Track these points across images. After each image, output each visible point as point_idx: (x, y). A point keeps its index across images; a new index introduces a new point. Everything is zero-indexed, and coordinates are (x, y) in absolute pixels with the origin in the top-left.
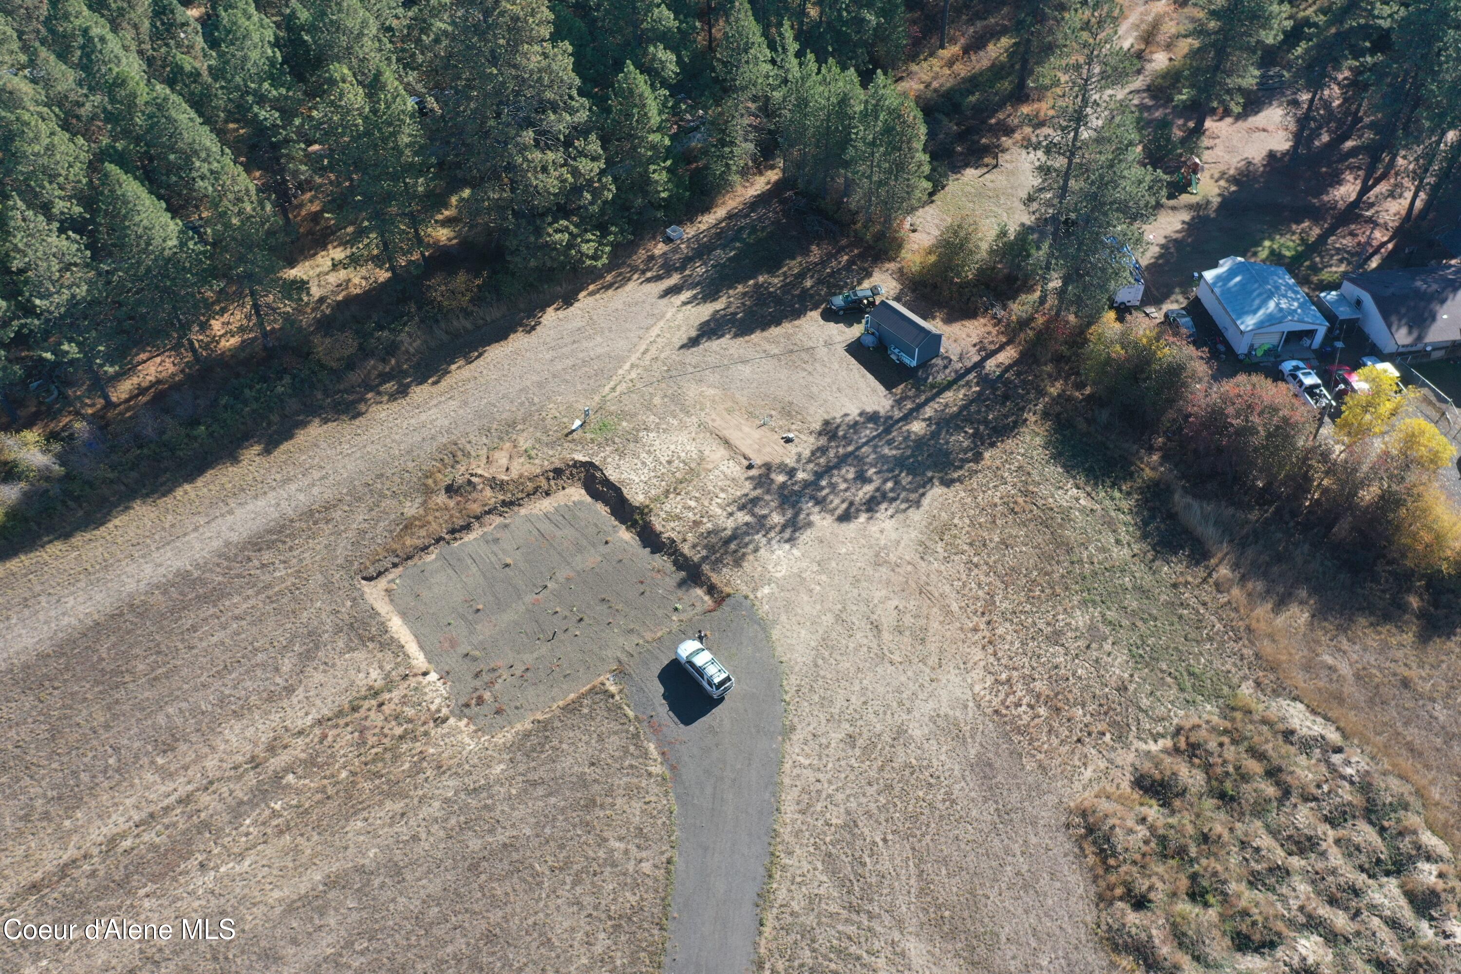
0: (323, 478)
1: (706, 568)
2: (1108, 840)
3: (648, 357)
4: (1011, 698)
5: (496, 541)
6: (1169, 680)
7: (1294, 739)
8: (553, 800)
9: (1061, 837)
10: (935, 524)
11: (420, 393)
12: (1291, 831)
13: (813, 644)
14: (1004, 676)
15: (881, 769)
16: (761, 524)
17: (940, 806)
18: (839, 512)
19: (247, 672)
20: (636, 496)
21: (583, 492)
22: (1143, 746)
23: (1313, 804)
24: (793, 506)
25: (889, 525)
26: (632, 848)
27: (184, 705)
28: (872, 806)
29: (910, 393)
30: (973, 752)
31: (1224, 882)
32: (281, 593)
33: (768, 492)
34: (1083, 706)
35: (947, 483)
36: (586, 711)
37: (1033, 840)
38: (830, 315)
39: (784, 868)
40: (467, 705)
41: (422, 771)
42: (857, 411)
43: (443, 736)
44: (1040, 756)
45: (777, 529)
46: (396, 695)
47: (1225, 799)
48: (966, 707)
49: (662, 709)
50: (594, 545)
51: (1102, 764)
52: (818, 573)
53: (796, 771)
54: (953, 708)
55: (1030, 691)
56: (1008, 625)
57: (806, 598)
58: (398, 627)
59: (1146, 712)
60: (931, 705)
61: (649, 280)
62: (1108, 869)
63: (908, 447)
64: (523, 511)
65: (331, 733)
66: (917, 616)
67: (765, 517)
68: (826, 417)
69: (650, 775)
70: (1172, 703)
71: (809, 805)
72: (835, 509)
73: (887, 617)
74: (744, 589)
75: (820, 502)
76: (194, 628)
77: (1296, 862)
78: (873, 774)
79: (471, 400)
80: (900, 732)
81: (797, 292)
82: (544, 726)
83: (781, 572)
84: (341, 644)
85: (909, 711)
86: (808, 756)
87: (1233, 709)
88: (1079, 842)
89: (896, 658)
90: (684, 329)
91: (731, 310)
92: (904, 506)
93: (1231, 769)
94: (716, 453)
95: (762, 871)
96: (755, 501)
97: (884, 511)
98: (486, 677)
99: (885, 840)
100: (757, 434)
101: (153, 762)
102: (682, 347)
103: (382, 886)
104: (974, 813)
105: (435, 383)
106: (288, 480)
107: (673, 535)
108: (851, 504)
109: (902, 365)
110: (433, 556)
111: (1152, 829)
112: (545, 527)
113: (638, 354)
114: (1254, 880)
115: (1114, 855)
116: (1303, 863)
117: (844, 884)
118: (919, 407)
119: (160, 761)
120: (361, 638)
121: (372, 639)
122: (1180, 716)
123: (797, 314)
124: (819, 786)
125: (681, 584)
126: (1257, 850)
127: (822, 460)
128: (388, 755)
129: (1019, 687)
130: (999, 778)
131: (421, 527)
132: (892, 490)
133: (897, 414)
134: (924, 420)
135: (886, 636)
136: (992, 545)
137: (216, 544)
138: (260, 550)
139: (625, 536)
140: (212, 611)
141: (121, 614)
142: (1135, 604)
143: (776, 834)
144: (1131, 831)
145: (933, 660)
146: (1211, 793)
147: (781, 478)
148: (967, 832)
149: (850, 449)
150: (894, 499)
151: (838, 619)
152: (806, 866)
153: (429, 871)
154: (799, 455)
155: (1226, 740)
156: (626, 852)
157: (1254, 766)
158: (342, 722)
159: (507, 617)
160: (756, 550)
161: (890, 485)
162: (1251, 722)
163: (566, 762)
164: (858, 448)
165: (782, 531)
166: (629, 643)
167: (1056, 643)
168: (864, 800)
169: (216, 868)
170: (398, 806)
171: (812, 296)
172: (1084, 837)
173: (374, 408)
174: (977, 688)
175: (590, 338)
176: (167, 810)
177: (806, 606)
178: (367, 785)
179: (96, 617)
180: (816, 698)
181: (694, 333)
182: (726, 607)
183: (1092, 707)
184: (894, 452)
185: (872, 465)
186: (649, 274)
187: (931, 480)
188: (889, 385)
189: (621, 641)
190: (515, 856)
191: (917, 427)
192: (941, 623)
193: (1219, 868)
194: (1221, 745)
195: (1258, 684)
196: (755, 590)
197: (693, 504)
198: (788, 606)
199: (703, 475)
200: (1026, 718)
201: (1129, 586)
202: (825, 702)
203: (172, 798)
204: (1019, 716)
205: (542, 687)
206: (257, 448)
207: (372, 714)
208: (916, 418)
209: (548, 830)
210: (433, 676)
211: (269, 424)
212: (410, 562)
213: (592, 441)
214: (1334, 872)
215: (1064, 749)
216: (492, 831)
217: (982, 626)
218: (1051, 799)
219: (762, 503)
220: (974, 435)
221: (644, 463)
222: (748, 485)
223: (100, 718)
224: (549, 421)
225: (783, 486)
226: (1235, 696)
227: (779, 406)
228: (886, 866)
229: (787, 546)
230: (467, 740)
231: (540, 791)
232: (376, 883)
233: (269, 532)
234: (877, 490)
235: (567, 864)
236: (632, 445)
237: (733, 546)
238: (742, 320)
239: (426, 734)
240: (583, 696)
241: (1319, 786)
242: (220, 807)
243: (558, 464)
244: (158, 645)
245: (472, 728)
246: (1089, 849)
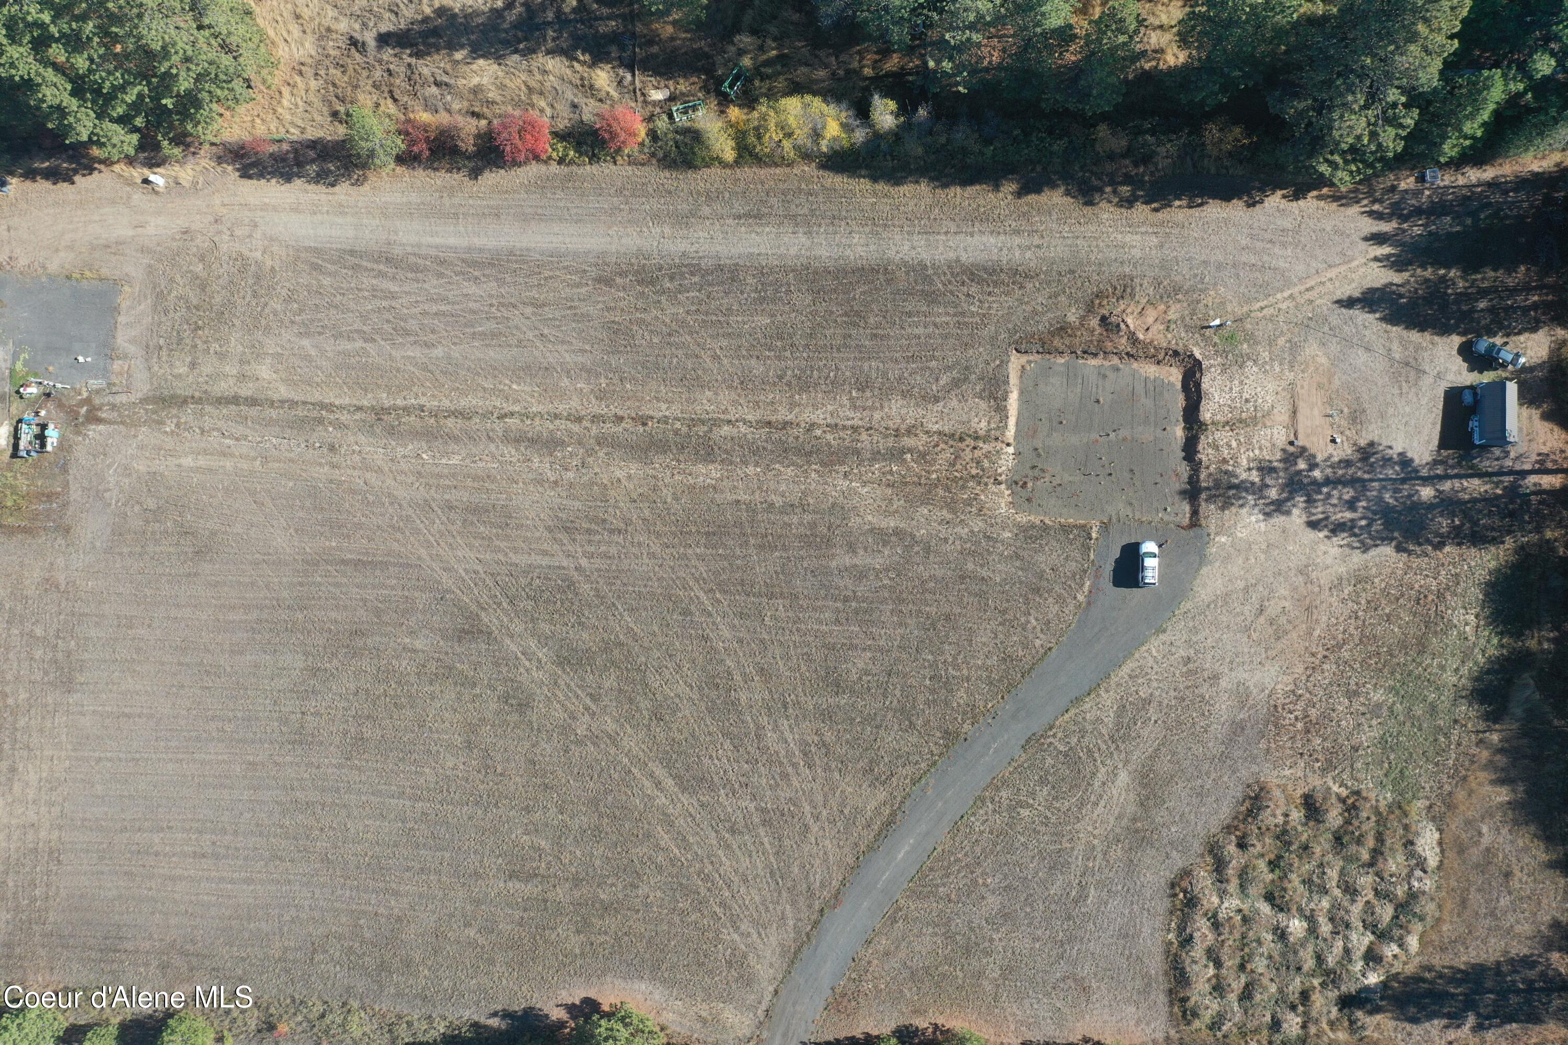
0: (1038, 246)
1: (1203, 496)
2: (1259, 809)
3: (1308, 296)
4: (1291, 706)
5: (1105, 376)
6: (1386, 765)
7: (1409, 847)
8: (1020, 573)
9: (1240, 788)
10: (1363, 572)
11: (1141, 211)
12: (1351, 881)
13: (1218, 592)
14: (1300, 692)
15: (1188, 687)
16: (1259, 490)
17: (1198, 728)
18: (1313, 518)
19: (922, 369)
20: (1206, 414)
21: (1180, 377)
22: (1331, 783)
23: (1378, 880)
24: (1291, 492)
25: (1335, 551)
26: (1039, 628)
27: (881, 365)
28: (1166, 701)
29: (1451, 462)
30: (1241, 716)
31: (1291, 871)
32: (965, 324)
33: (1286, 469)
34: (1324, 740)
35: (1399, 549)
36: (1071, 536)
37: (1225, 779)
38: (1466, 351)
39: (1098, 695)
40: (1016, 483)
41: (971, 505)
42: (1400, 450)
43: (993, 493)
44: (1273, 745)
45: (1268, 501)
46: (986, 447)
47: (1338, 840)
48: (1263, 691)
49: (1109, 567)
50: (1156, 425)
51: (1300, 774)
52: (1263, 552)
53: (1146, 654)
54: (1255, 686)
55: (1305, 710)
56: (1334, 666)
57: (1240, 562)
58: (1013, 399)
59: (1353, 769)
60: (1246, 675)
61: (1371, 214)
62: (1245, 819)
63: (1404, 503)
64: (1135, 365)
65: (942, 446)
66: (1289, 622)
67: (1267, 486)
68: (1376, 439)
69: (1075, 598)
70: (1373, 777)
71: (1136, 676)
72: (1314, 514)
73: (1273, 609)
74: (1212, 529)
75: (1310, 501)
76: (909, 314)
77: (1337, 892)
78: (1181, 687)
79: (1167, 246)
80: (1215, 678)
81: (1464, 308)
82: (1045, 528)
83: (1242, 533)
84: (978, 388)
85: (1231, 670)
86: (1158, 651)
87: (1400, 807)
88: (1247, 797)
89: (1255, 636)
90: (1354, 285)
91: (1402, 290)
92: (1357, 545)
93: (1357, 834)
94: (1281, 415)
95: (1087, 688)
96: (1272, 470)
97: (1342, 539)
98: (1036, 472)
99: (1156, 722)
100: (1319, 420)
101: (850, 392)
102: (1339, 302)
103: (917, 553)
104: (1210, 744)
105: (1156, 210)
106: (1017, 232)
107: (1204, 458)
108: (1327, 518)
109: (1471, 434)
110: (1063, 361)
111: (1286, 823)
112: (1140, 389)
113: (1302, 288)
114: (1307, 882)
115: (1255, 818)
116: (1340, 895)
117: (1118, 725)
118: (1447, 477)
119: (854, 394)
120: (991, 393)
121: (995, 399)
122: (1368, 786)
123: (1444, 330)
124: (1149, 671)
125: (1183, 493)
126: (1324, 873)
127: (1340, 472)
128: (961, 483)
129: (1301, 705)
130: (1241, 739)
131: (1070, 336)
132: (1361, 528)
133: (1424, 472)
134: (1437, 490)
135: (1262, 620)
136: (1380, 612)
137: (952, 255)
138: (972, 281)
139: (1179, 432)
140: (924, 308)
141: (878, 272)
142: (1420, 712)
143: (1108, 676)
144: (1274, 816)
145: (1272, 653)
146: (1334, 833)
147: (1302, 465)
148: (1198, 750)
149: (1366, 476)
150: (1355, 535)
151: (1246, 590)
152: (1109, 703)
153: (942, 563)
154: (1331, 456)
155: (1373, 818)
156: (1034, 628)
157: (1371, 842)
158: (951, 442)
159: (1074, 440)
160: (1242, 506)
161: (1363, 523)
162: (1400, 821)
163: (1041, 558)
164: (1372, 480)
165: (1267, 505)
166: (1125, 511)
167: (1349, 698)
168: (1164, 695)
169: (851, 481)
170: (949, 516)
171: (1472, 320)
172: (1251, 798)
173: (1103, 204)
174: (1279, 686)
175: (1284, 245)
176: (844, 428)
177: (1235, 568)
178: (941, 492)
179: (864, 262)
180: (1191, 624)
181: (1357, 294)
182: (1192, 533)
183: (1328, 744)
184: (1391, 501)
185: (1368, 500)
186: (1376, 207)
187: (1392, 539)
188: (1444, 443)
189: (1121, 506)
190: (984, 587)
191: (1426, 493)
192: (1299, 636)
193: (1296, 865)
194: (1368, 818)
195: (1430, 807)
196: (1217, 534)
197: (1234, 444)
198: (1227, 559)
199: (1260, 425)
200: (1287, 722)
201: (1430, 699)
202: (1195, 630)
203: (850, 423)
204: (1285, 718)
205: (1060, 502)
206: (1014, 187)
207: (968, 450)
208: (1434, 485)
209: (1007, 587)
210: (1011, 450)
211: (1033, 170)
212: (1048, 356)
213: (1215, 345)
214: (1347, 912)
215: (1288, 752)
216: (982, 566)
217: (1319, 656)
218: (1255, 768)
219: (1274, 475)
220: (1455, 528)
221: (1231, 389)
222: (1279, 455)
223: (838, 341)
224: (1201, 306)
225: (1299, 472)
226: (1409, 802)
227: (1355, 406)
228: (1145, 733)
229: (1261, 517)
230: (1003, 505)
231: (1018, 564)
232: (916, 549)
233: (985, 269)
234: (1352, 520)
235: (1004, 612)
236: (1236, 367)
237: (1231, 492)
238: (1402, 306)
239: (986, 484)
240: (1075, 526)
241: (1391, 876)
242: (869, 446)
243: (1180, 349)
244: (887, 311)
245: (1010, 499)
246: (1247, 804)
